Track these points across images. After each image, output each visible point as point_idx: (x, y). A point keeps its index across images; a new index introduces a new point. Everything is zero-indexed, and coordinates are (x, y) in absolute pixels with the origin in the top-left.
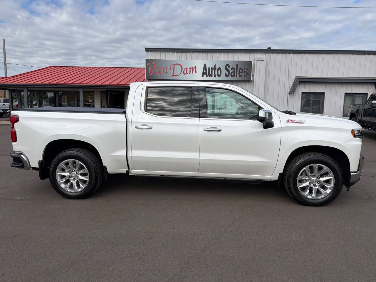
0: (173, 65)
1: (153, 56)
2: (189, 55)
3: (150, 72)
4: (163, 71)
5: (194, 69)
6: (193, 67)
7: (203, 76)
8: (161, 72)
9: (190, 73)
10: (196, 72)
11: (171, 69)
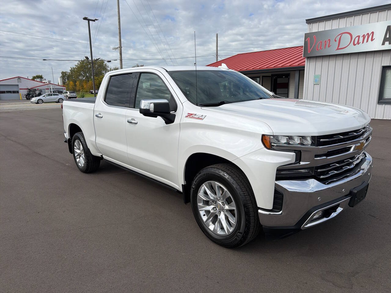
0: (339, 35)
1: (316, 28)
2: (358, 19)
3: (309, 49)
4: (325, 44)
5: (370, 36)
6: (368, 34)
7: (383, 44)
8: (323, 47)
9: (363, 42)
10: (372, 40)
11: (335, 41)
